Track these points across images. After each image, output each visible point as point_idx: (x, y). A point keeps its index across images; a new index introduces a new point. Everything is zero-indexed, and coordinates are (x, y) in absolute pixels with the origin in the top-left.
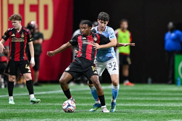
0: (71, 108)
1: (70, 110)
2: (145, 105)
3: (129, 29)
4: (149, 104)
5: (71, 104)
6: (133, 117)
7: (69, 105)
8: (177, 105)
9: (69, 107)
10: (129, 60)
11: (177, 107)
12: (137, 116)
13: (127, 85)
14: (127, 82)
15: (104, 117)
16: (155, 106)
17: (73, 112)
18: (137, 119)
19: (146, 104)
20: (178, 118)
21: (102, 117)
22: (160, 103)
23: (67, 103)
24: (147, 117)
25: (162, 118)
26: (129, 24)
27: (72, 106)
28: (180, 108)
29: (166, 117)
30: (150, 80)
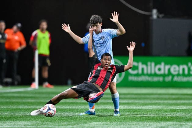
0: (51, 112)
1: (51, 114)
2: (65, 108)
3: (48, 29)
4: (69, 106)
5: (51, 108)
6: (53, 120)
7: (49, 109)
8: (98, 107)
9: (49, 111)
10: (48, 61)
11: (98, 109)
12: (57, 119)
13: (47, 86)
14: (47, 84)
15: (23, 120)
16: (75, 109)
17: (53, 116)
18: (57, 122)
19: (66, 106)
20: (98, 121)
21: (21, 120)
22: (80, 106)
23: (47, 107)
24: (67, 120)
25: (83, 120)
26: (48, 25)
27: (52, 110)
28: (100, 110)
29: (86, 119)
30: (70, 82)
